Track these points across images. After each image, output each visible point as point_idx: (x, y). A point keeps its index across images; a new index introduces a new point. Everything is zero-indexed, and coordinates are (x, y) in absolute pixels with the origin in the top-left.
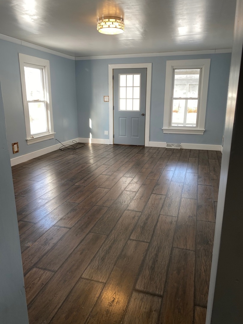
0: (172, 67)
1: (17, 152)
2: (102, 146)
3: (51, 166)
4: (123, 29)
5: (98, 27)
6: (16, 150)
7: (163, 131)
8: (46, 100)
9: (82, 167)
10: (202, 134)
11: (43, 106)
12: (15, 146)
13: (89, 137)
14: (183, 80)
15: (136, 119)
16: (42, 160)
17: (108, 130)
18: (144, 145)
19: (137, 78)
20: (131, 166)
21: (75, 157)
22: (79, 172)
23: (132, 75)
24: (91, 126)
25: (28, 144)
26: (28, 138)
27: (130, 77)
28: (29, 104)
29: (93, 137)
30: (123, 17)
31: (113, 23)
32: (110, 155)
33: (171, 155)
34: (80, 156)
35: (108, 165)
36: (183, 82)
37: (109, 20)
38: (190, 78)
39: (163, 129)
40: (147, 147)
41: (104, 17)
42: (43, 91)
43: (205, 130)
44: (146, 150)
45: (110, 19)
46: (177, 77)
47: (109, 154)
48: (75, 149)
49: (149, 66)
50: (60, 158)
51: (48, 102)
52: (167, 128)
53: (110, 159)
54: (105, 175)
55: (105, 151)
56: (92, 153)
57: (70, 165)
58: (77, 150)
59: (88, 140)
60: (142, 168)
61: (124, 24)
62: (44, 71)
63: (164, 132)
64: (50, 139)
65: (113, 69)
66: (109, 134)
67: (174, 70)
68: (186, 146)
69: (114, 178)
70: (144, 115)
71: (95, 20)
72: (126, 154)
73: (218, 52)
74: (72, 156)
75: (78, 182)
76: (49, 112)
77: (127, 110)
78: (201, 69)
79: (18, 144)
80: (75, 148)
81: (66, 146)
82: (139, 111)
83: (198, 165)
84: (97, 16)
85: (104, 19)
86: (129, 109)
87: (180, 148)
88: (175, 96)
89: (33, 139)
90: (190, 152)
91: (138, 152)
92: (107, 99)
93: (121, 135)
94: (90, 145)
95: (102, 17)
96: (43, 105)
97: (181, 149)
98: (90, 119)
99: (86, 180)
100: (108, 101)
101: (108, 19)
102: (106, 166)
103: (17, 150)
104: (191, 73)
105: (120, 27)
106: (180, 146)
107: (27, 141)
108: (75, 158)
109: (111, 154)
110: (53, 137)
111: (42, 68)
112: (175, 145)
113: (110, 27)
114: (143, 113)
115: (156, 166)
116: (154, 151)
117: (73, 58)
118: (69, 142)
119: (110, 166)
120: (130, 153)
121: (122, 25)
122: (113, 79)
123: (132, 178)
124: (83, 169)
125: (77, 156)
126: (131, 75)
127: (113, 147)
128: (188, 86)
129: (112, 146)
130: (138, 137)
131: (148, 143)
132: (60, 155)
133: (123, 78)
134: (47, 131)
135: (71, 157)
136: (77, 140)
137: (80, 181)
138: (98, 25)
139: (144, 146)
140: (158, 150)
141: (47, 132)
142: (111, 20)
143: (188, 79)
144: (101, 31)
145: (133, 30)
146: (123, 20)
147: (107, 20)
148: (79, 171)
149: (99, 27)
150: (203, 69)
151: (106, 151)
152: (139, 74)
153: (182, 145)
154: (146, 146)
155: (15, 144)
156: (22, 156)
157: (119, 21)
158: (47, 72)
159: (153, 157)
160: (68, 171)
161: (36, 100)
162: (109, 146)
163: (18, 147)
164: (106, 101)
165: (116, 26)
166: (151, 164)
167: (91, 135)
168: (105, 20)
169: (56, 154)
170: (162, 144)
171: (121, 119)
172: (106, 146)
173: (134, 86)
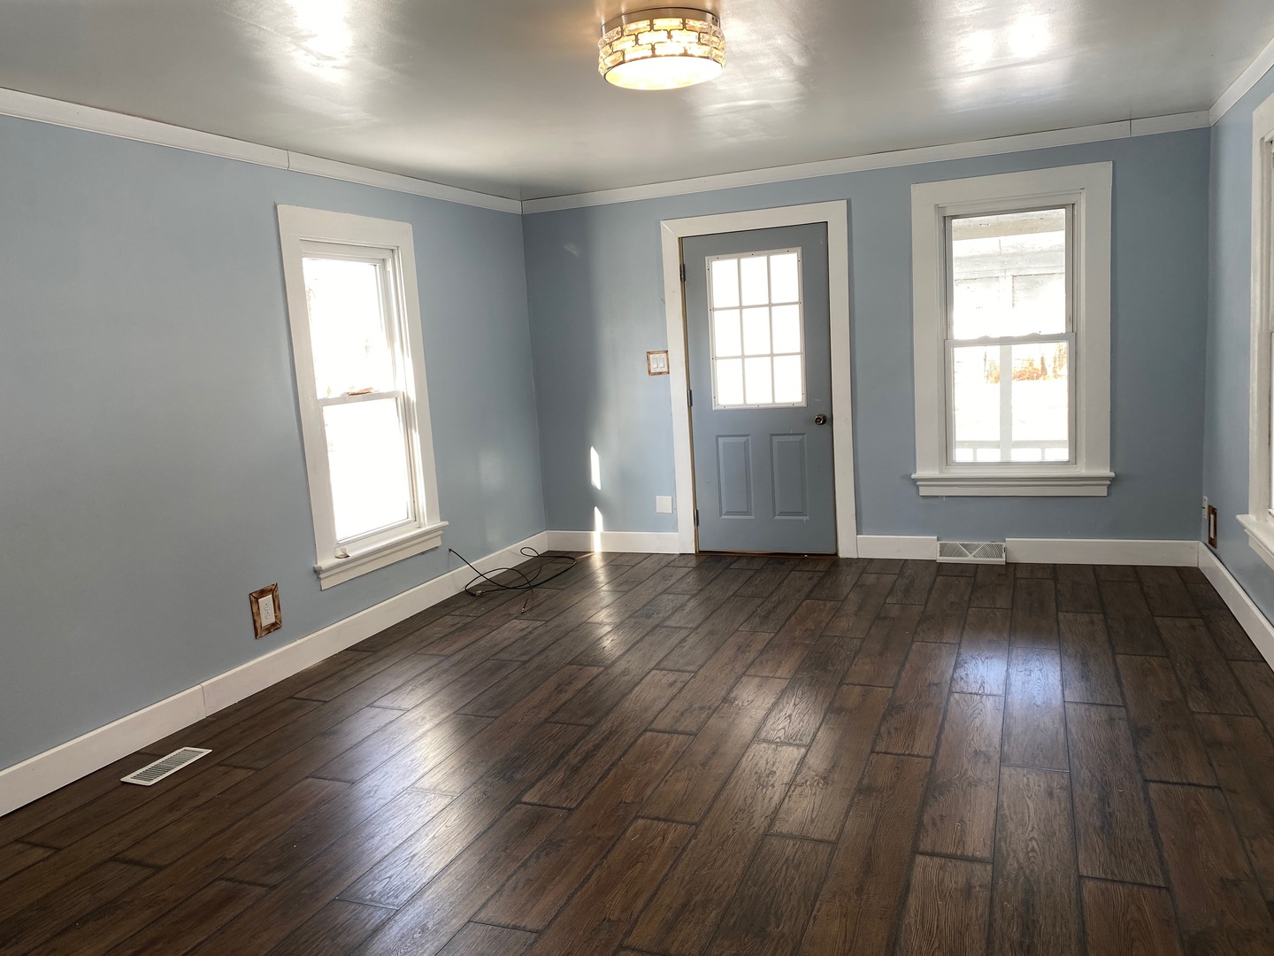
0: (938, 208)
1: (274, 626)
2: (647, 564)
3: (422, 684)
4: (720, 60)
5: (605, 62)
6: (267, 618)
7: (918, 487)
8: (401, 388)
9: (559, 689)
10: (1103, 491)
11: (386, 416)
12: (266, 601)
13: (589, 526)
14: (984, 258)
15: (791, 438)
16: (383, 653)
17: (673, 492)
18: (833, 552)
19: (786, 266)
20: (785, 671)
21: (530, 633)
22: (546, 721)
23: (765, 258)
24: (596, 480)
25: (325, 584)
26: (325, 562)
27: (754, 264)
28: (328, 412)
29: (610, 524)
30: (714, 8)
31: (670, 36)
32: (687, 609)
33: (966, 598)
34: (552, 624)
35: (678, 671)
36: (985, 268)
37: (652, 25)
38: (1015, 250)
39: (915, 481)
40: (850, 561)
41: (628, 14)
42: (389, 352)
43: (1113, 474)
44: (847, 579)
45: (655, 21)
46: (960, 248)
47: (682, 606)
48: (531, 587)
49: (834, 214)
50: (465, 641)
51: (413, 398)
52: (934, 473)
53: (684, 633)
54: (664, 732)
55: (660, 589)
56: (605, 603)
57: (506, 678)
58: (542, 593)
59: (588, 540)
60: (841, 684)
61: (723, 37)
62: (389, 268)
63: (924, 491)
64: (423, 553)
65: (681, 239)
66: (674, 508)
67: (946, 220)
68: (1028, 549)
69: (714, 753)
70: (825, 420)
71: (590, 31)
72: (758, 601)
73: (1142, 128)
74: (518, 624)
75: (538, 780)
76: (416, 437)
77: (748, 402)
78: (1071, 207)
79: (280, 591)
80: (532, 584)
81: (489, 576)
82: (804, 405)
83: (1114, 654)
84: (598, 14)
85: (629, 22)
86: (760, 397)
87: (1001, 560)
88: (958, 332)
89: (347, 561)
90: (1056, 580)
91: (811, 591)
92: (661, 365)
93: (728, 513)
94: (597, 562)
95: (620, 16)
96: (389, 410)
97: (1011, 567)
98: (592, 449)
99: (575, 770)
100: (665, 369)
101: (648, 22)
102: (671, 677)
103: (273, 620)
104: (1019, 230)
105: (704, 50)
106: (1000, 550)
107: (317, 572)
108: (531, 637)
109: (692, 604)
110: (437, 542)
111: (380, 255)
112: (977, 547)
113: (657, 53)
114: (824, 411)
115: (907, 666)
116: (888, 579)
117: (514, 207)
118: (503, 557)
119: (686, 676)
120: (775, 599)
121: (715, 39)
122: (683, 278)
123: (798, 746)
124: (565, 697)
125: (538, 623)
126: (760, 255)
127: (698, 568)
128: (1006, 283)
129: (693, 563)
130: (805, 518)
131: (851, 544)
132: (465, 625)
133: (722, 271)
134: (411, 518)
135: (512, 628)
136: (540, 542)
137: (546, 774)
138: (601, 54)
139: (836, 554)
140: (901, 574)
141: (409, 522)
142: (659, 23)
143: (1006, 255)
144: (621, 78)
145: (763, 61)
146: (716, 20)
147: (644, 24)
148: (544, 714)
149: (609, 61)
150: (1082, 210)
151: (664, 592)
152: (793, 252)
153: (1009, 548)
154: (842, 554)
155: (263, 593)
156: (299, 642)
157: (697, 24)
158: (402, 271)
159: (886, 618)
160: (496, 713)
161: (356, 391)
162: (677, 563)
163: (277, 607)
164: (658, 370)
165: (686, 51)
166: (881, 654)
167: (598, 516)
168: (633, 26)
169: (449, 620)
170: (920, 547)
171: (724, 443)
172: (666, 563)
173: (773, 302)
